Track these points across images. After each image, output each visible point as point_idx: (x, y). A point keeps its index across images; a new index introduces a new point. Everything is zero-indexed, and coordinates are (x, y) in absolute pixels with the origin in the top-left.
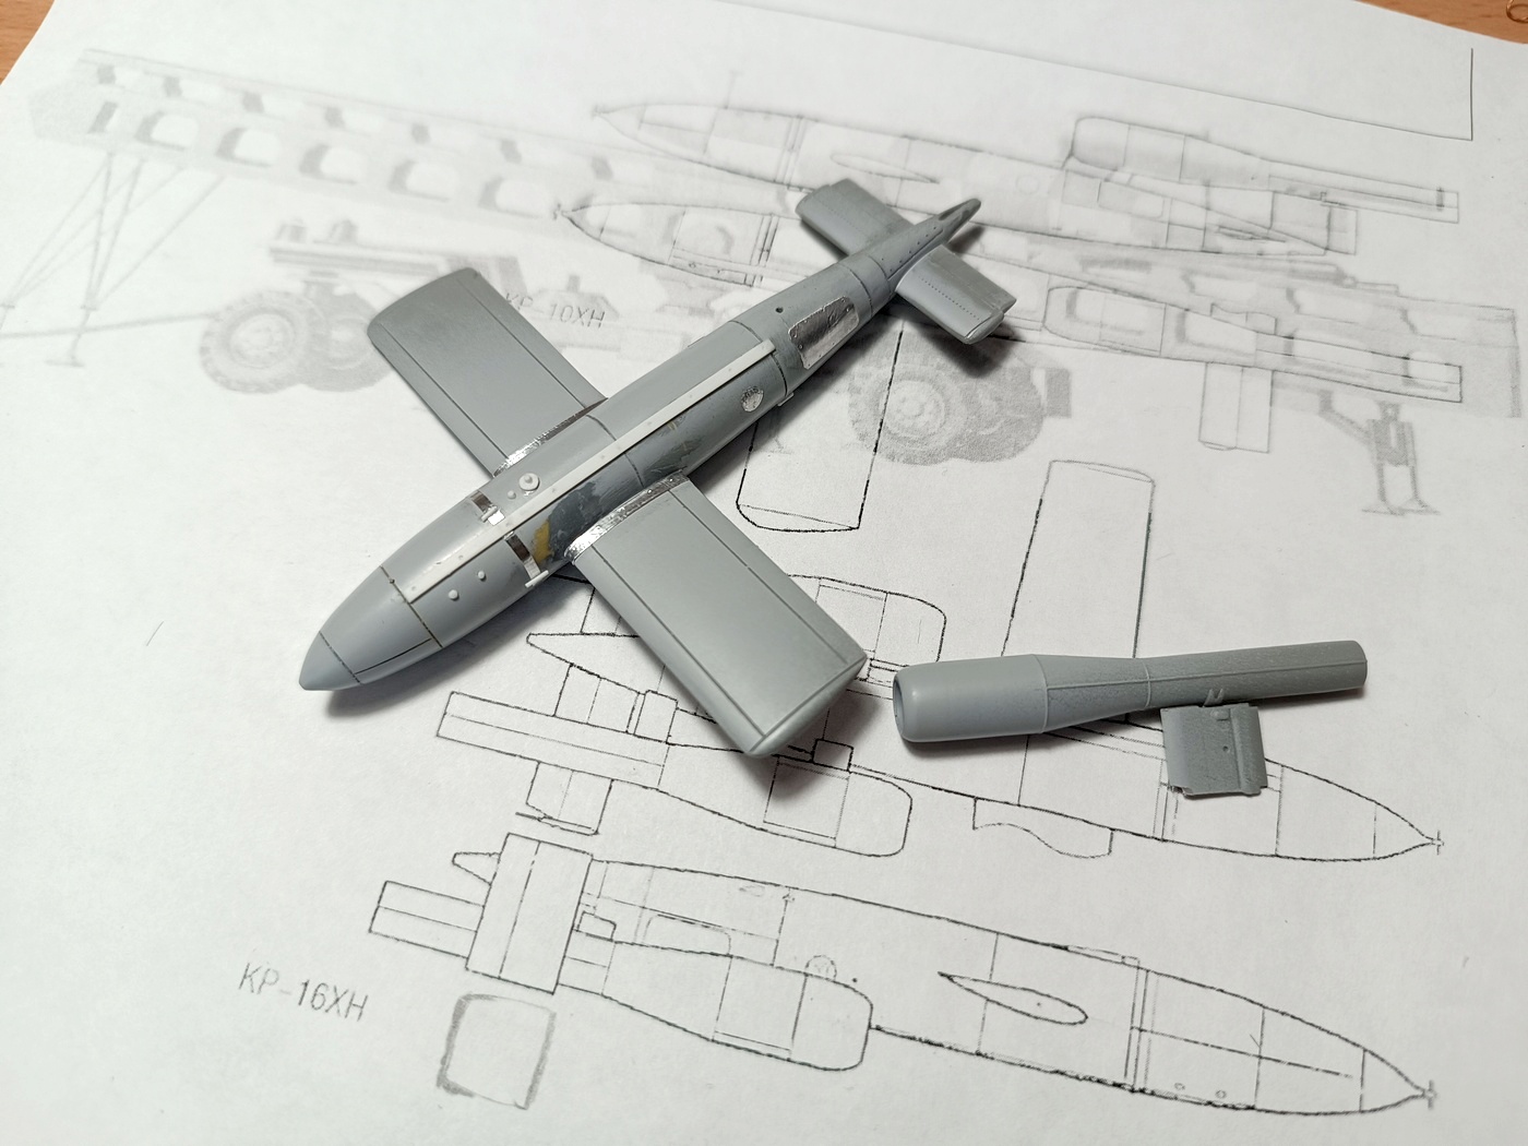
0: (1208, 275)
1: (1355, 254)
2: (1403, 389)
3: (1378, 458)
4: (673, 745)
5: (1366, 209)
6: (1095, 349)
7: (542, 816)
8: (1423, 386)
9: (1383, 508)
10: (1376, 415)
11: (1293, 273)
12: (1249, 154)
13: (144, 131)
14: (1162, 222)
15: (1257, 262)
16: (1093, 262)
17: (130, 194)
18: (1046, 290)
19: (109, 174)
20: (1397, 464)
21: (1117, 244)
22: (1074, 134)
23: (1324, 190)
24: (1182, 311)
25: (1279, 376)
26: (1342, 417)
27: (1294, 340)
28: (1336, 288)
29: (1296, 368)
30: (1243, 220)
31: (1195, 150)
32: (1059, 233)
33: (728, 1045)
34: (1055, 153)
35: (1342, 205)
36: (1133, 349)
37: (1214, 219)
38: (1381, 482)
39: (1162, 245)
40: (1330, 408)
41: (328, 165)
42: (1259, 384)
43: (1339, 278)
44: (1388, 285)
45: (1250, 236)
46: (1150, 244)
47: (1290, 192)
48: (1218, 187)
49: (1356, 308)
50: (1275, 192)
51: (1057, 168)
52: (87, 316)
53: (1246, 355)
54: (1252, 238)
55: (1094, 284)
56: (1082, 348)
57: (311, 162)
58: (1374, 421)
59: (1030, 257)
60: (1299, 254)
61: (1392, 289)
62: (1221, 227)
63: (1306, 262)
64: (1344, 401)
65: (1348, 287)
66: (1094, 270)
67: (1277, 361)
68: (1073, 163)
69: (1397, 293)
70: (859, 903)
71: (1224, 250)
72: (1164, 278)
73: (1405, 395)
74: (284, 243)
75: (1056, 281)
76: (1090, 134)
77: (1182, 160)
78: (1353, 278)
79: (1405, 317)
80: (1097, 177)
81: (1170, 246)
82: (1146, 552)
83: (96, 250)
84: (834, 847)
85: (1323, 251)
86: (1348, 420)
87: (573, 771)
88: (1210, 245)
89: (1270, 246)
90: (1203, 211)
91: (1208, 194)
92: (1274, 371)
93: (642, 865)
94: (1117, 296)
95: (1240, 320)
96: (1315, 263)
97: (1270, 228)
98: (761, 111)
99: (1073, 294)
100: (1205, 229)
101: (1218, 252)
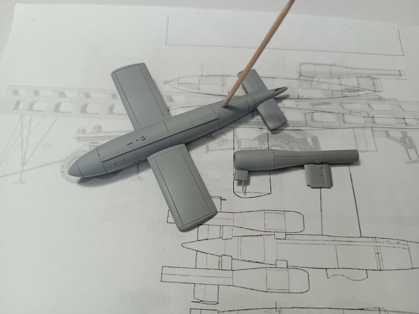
0: (346, 103)
1: (382, 92)
2: (406, 128)
3: (406, 148)
4: (234, 270)
5: (382, 79)
6: (322, 129)
7: (200, 301)
8: (411, 126)
9: (411, 162)
10: (402, 136)
11: (368, 99)
12: (347, 68)
13: (31, 107)
14: (330, 90)
15: (358, 98)
16: (315, 105)
17: (30, 127)
18: (304, 114)
19: (22, 122)
20: (411, 149)
21: (320, 99)
22: (300, 69)
23: (370, 75)
24: (342, 114)
25: (373, 129)
26: (393, 138)
27: (374, 118)
28: (380, 102)
29: (377, 126)
30: (351, 87)
31: (333, 69)
32: (303, 98)
34: (296, 76)
35: (375, 78)
36: (332, 127)
37: (343, 87)
38: (408, 154)
39: (332, 97)
40: (389, 135)
41: (88, 110)
42: (368, 132)
43: (380, 99)
44: (394, 99)
46: (328, 97)
47: (361, 77)
48: (342, 78)
49: (387, 107)
50: (357, 77)
51: (298, 80)
52: (23, 167)
53: (362, 124)
54: (355, 91)
55: (317, 111)
56: (319, 129)
57: (83, 109)
58: (401, 137)
59: (297, 106)
60: (368, 94)
61: (395, 100)
62: (346, 89)
63: (371, 96)
64: (392, 133)
65: (383, 101)
66: (316, 107)
67: (371, 125)
68: (302, 78)
69: (396, 101)
70: (301, 309)
71: (348, 96)
72: (335, 106)
73: (407, 129)
74: (80, 135)
75: (306, 112)
76: (304, 69)
77: (331, 72)
78: (384, 98)
79: (400, 107)
80: (310, 81)
81: (334, 97)
82: (352, 185)
83: (22, 146)
84: (289, 293)
85: (374, 92)
86: (395, 138)
87: (206, 284)
88: (344, 95)
89: (360, 93)
90: (340, 86)
91: (340, 81)
92: (371, 127)
93: (234, 311)
94: (324, 113)
95: (358, 115)
96: (373, 96)
97: (359, 88)
98: (212, 76)
99: (312, 115)
100: (342, 91)
101: (347, 97)
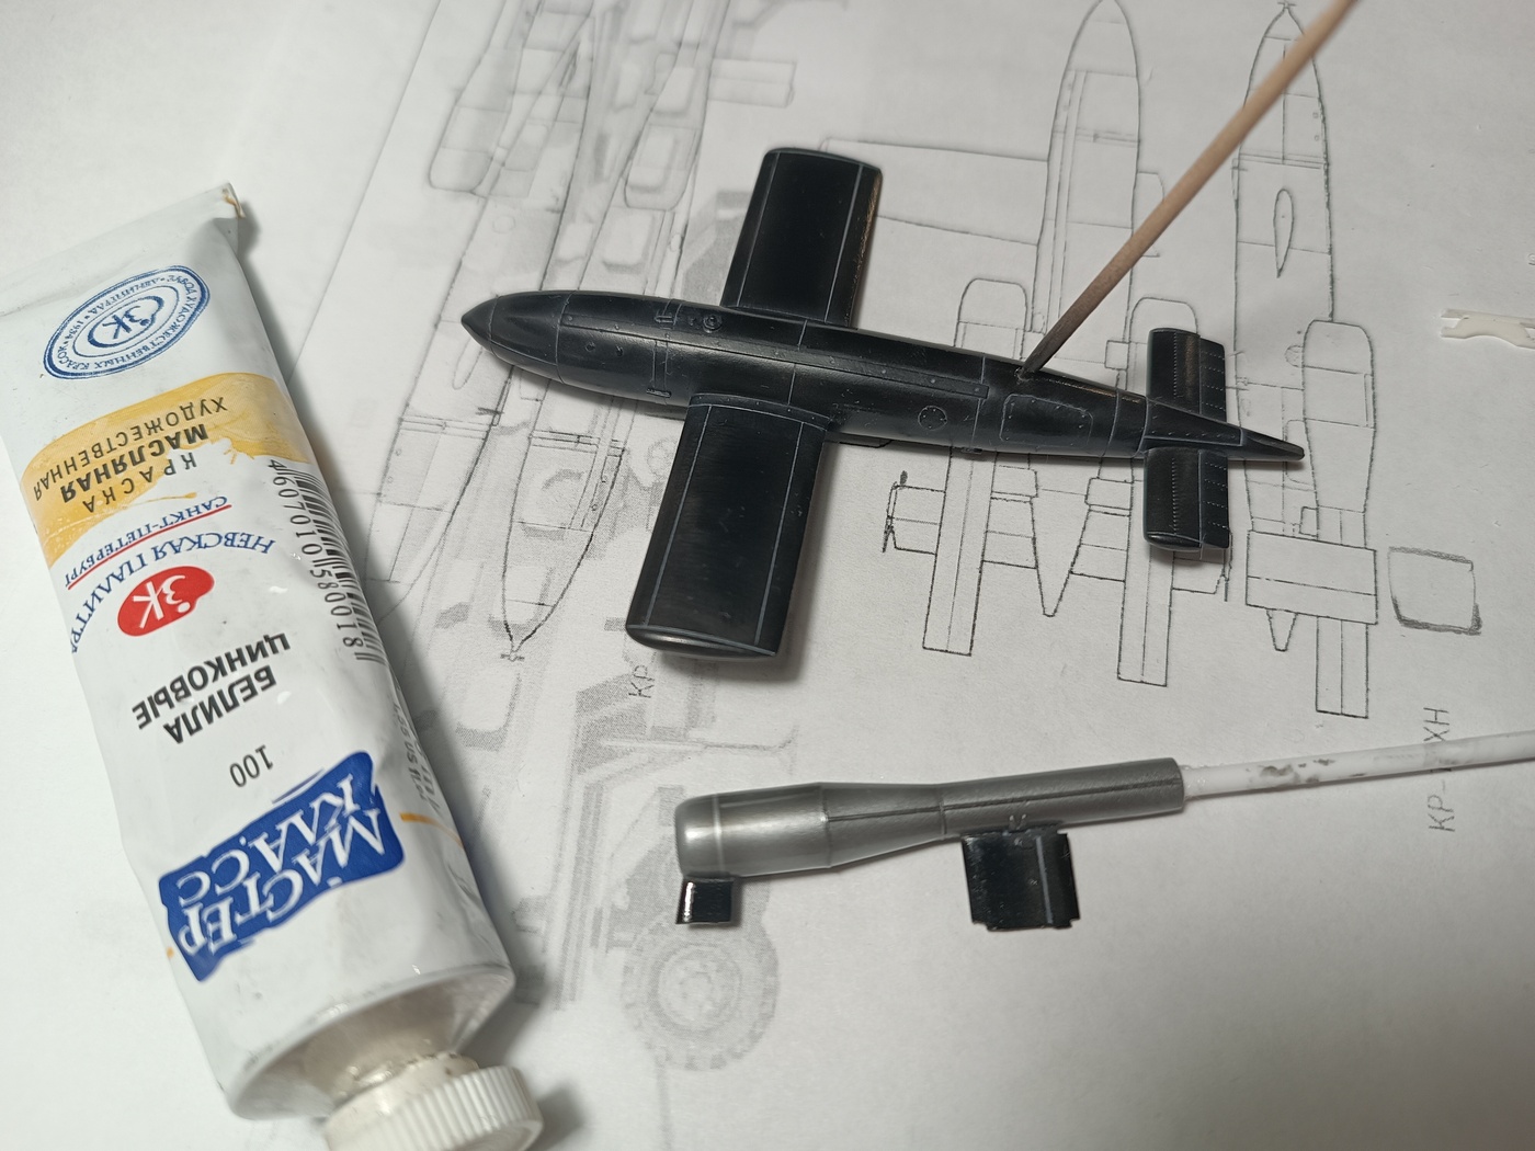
0: (614, 95)
6: (695, 173)
7: (1223, 578)
11: (614, 38)
12: (479, 62)
14: (553, 126)
15: (601, 61)
16: (597, 173)
18: (627, 209)
21: (577, 156)
22: (447, 189)
23: (522, 13)
24: (653, 113)
25: (719, 53)
27: (684, 41)
28: (629, 12)
29: (711, 42)
30: (554, 69)
31: (473, 99)
32: (562, 198)
33: (1375, 417)
34: (470, 205)
36: (694, 146)
37: (552, 89)
39: (580, 126)
40: (749, 22)
42: (728, 67)
43: (618, 10)
45: (571, 67)
46: (577, 136)
47: (525, 37)
48: (515, 85)
50: (523, 46)
51: (485, 204)
53: (698, 73)
54: (575, 65)
55: (622, 173)
56: (694, 182)
59: (591, 221)
60: (592, 35)
62: (561, 84)
63: (601, 29)
66: (606, 171)
67: (703, 56)
68: (482, 191)
71: (587, 84)
72: (618, 130)
75: (618, 198)
76: (450, 170)
77: (484, 109)
80: (500, 170)
81: (580, 120)
85: (590, 18)
88: (581, 92)
89: (584, 50)
90: (543, 96)
91: (523, 92)
92: (714, 56)
95: (662, 74)
96: (603, 23)
97: (564, 52)
98: (389, 459)
99: (633, 188)
100: (563, 96)
101: (589, 88)
